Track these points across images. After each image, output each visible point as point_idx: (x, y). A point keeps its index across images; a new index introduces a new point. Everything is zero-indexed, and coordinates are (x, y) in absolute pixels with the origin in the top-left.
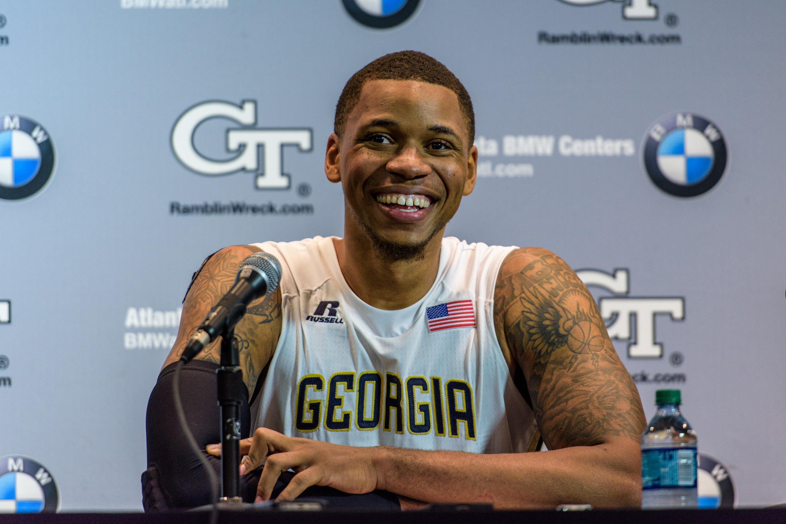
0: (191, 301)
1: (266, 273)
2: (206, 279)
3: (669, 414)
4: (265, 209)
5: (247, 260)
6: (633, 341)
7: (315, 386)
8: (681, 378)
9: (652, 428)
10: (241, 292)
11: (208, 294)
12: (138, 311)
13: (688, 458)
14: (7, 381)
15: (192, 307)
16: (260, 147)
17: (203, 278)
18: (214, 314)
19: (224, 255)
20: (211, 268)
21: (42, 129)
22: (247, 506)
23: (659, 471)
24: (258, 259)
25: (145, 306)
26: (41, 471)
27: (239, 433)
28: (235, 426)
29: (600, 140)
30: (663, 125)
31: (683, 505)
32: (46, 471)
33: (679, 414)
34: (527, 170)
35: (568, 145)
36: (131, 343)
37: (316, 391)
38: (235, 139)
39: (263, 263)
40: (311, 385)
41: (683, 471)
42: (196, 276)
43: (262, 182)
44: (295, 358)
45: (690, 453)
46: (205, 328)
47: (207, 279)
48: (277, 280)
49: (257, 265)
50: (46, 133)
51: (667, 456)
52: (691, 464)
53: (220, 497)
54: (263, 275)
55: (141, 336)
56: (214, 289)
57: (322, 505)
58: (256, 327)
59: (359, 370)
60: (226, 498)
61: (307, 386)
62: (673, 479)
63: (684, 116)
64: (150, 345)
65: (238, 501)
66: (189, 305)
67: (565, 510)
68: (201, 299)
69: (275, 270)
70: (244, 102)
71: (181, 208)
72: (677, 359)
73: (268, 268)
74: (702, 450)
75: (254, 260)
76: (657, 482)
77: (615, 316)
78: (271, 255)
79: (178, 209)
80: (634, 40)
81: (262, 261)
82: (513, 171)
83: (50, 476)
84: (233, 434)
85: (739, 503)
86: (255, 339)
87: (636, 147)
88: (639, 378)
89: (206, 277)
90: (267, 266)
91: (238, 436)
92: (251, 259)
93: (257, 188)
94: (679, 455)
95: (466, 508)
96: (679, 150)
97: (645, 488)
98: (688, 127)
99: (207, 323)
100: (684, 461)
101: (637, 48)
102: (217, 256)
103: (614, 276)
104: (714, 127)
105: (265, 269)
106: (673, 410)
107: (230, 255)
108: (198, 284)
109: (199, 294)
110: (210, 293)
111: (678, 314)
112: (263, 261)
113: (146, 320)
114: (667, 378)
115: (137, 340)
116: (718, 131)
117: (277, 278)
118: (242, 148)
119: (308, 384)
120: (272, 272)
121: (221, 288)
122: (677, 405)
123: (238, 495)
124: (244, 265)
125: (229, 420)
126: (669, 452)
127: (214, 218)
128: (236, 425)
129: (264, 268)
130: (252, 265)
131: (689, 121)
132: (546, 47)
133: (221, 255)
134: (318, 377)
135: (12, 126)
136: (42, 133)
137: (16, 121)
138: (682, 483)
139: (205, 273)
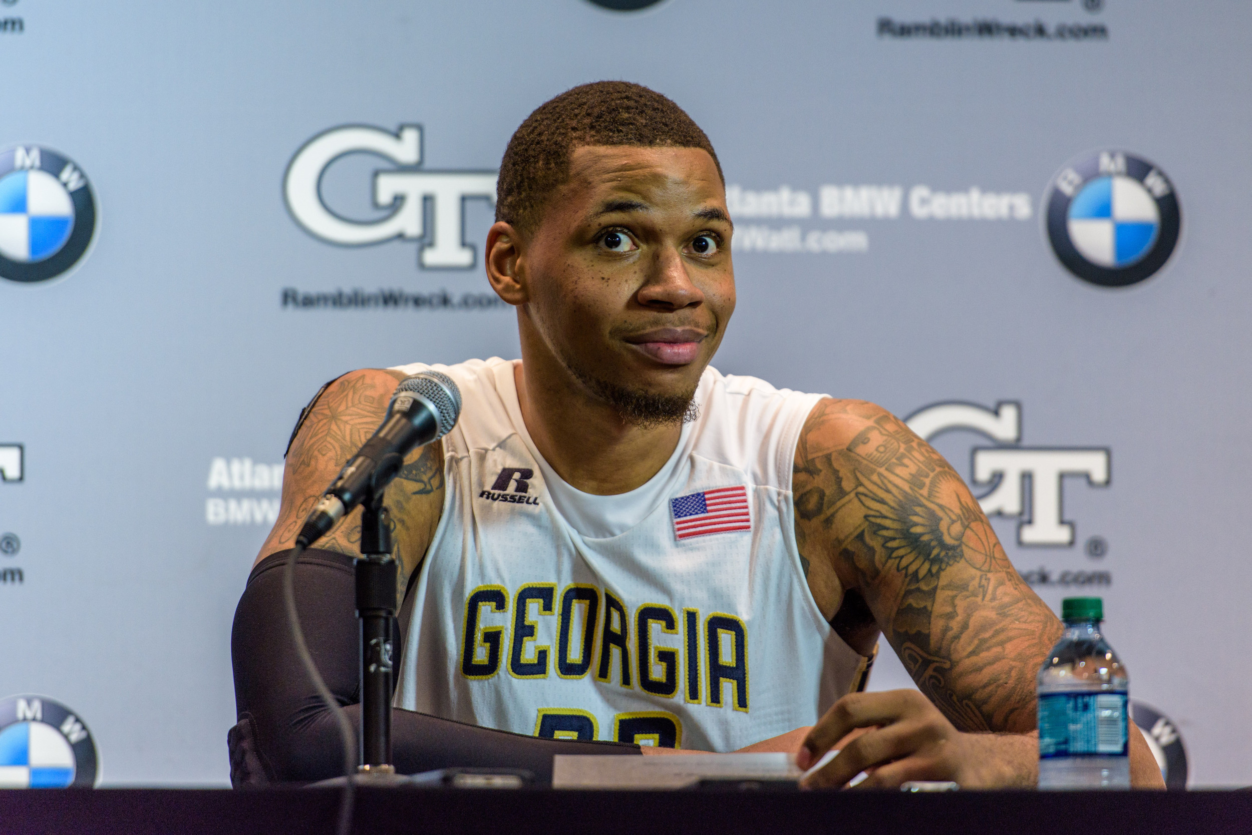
0: (301, 454)
1: (436, 404)
2: (326, 419)
3: (1084, 637)
4: (435, 301)
5: (405, 383)
6: (1026, 518)
7: (494, 604)
8: (1103, 578)
9: (1056, 660)
10: (396, 435)
11: (330, 443)
12: (229, 462)
13: (1115, 708)
14: (15, 575)
15: (305, 464)
16: (428, 201)
17: (320, 417)
18: (352, 469)
19: (354, 382)
20: (332, 402)
21: (76, 168)
22: (402, 779)
23: (1066, 728)
24: (423, 381)
25: (240, 456)
26: (71, 720)
27: (390, 663)
28: (383, 651)
29: (975, 195)
30: (1077, 170)
31: (1105, 783)
32: (78, 720)
33: (1100, 637)
34: (857, 241)
35: (924, 202)
36: (216, 514)
37: (495, 612)
38: (388, 187)
39: (430, 387)
40: (487, 603)
41: (1105, 729)
42: (306, 413)
43: (431, 257)
44: (459, 558)
45: (1117, 700)
46: (337, 493)
47: (328, 420)
48: (453, 416)
49: (421, 391)
50: (82, 176)
51: (1080, 705)
52: (1118, 717)
53: (359, 764)
54: (431, 407)
55: (233, 504)
56: (339, 435)
57: (523, 779)
58: (408, 499)
59: (563, 581)
60: (367, 767)
61: (480, 604)
62: (1088, 741)
63: (1113, 156)
64: (248, 518)
65: (387, 771)
66: (298, 461)
67: (914, 790)
68: (318, 451)
69: (449, 399)
70: (402, 128)
71: (300, 298)
72: (1097, 548)
73: (438, 395)
74: (1137, 695)
75: (416, 383)
76: (1063, 747)
77: (997, 479)
78: (443, 375)
79: (295, 299)
80: (1032, 33)
81: (428, 384)
82: (836, 242)
83: (84, 728)
84: (379, 663)
85: (1195, 781)
86: (405, 518)
87: (1034, 205)
88: (1035, 578)
89: (326, 416)
90: (437, 393)
91: (388, 667)
92: (411, 382)
93: (422, 266)
94: (1098, 703)
95: (755, 786)
96: (1104, 211)
97: (1044, 757)
98: (1119, 174)
99: (340, 484)
100: (1106, 713)
101: (1037, 45)
102: (342, 383)
103: (996, 413)
104: (1161, 174)
105: (433, 398)
106: (1090, 630)
107: (363, 384)
108: (312, 427)
109: (314, 443)
110: (332, 441)
111: (1099, 475)
112: (430, 385)
113: (242, 477)
114: (1081, 579)
115: (227, 510)
116: (1167, 181)
117: (453, 412)
118: (398, 201)
119: (482, 601)
120: (446, 402)
121: (351, 435)
122: (1097, 621)
123: (388, 762)
124: (399, 392)
125: (374, 641)
126: (1083, 698)
127: (352, 315)
128: (385, 650)
129: (433, 395)
130: (414, 391)
131: (1120, 164)
132: (890, 43)
133: (349, 383)
134: (499, 589)
135: (28, 163)
136: (75, 176)
137: (35, 155)
138: (1103, 748)
139: (322, 409)
